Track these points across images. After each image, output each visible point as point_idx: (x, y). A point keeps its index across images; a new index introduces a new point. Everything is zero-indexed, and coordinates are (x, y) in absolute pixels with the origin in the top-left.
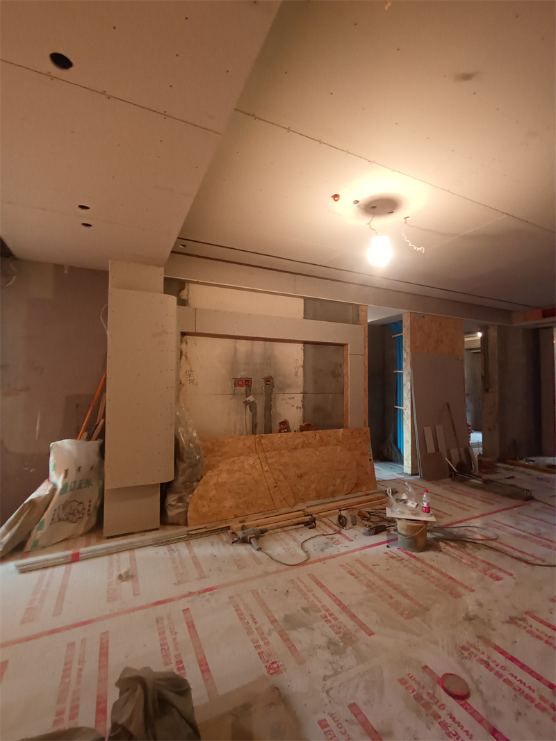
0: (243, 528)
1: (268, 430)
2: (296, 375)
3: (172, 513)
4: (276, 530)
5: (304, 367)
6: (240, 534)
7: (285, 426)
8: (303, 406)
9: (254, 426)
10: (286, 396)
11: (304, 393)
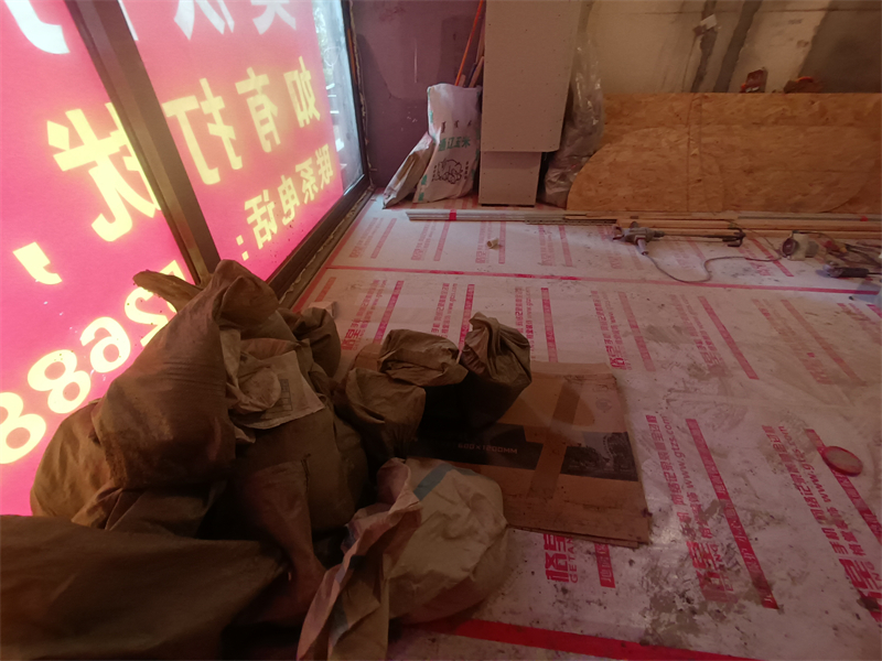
0: (632, 225)
1: (723, 86)
3: (550, 191)
4: (677, 237)
6: (626, 231)
7: (757, 80)
9: (699, 78)
10: (787, 16)
11: (830, 9)
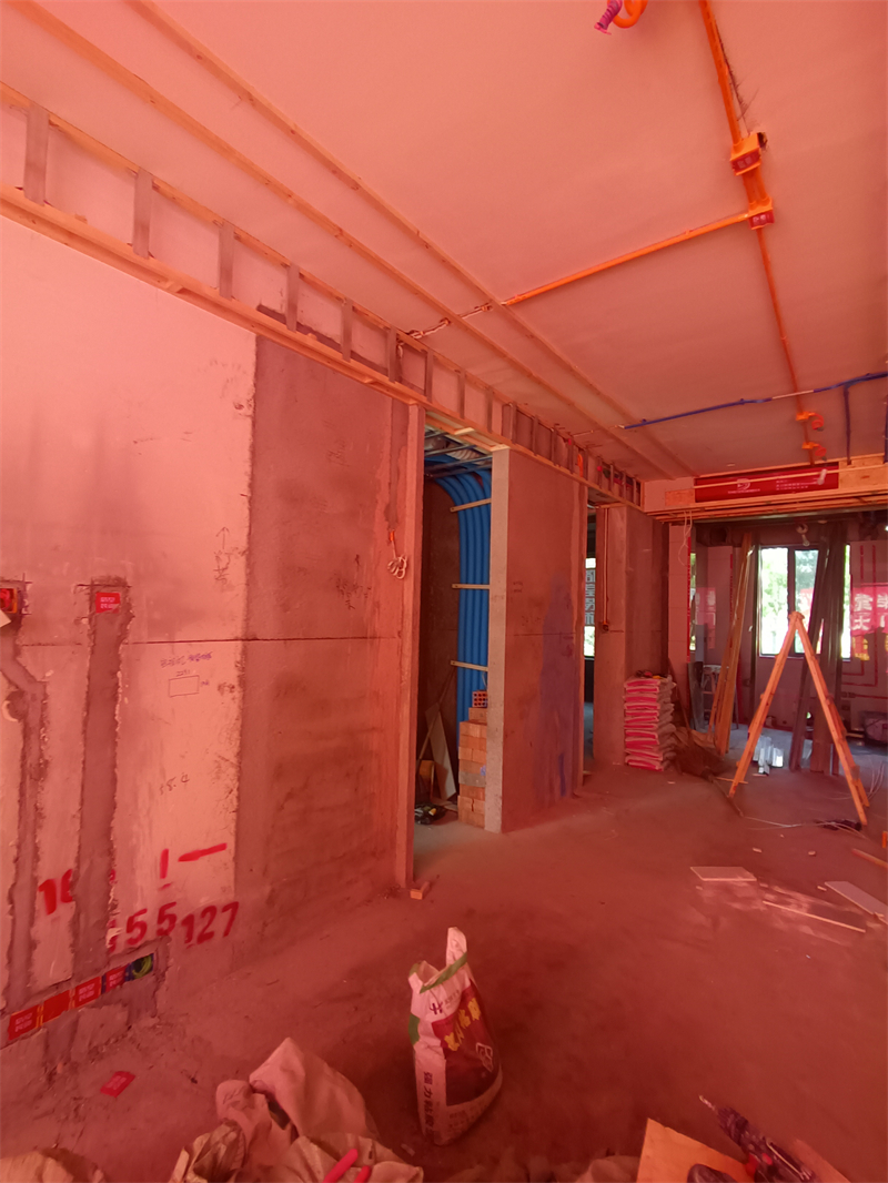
2: (221, 577)
5: (249, 553)
8: (243, 682)
10: (182, 650)
11: (249, 639)
